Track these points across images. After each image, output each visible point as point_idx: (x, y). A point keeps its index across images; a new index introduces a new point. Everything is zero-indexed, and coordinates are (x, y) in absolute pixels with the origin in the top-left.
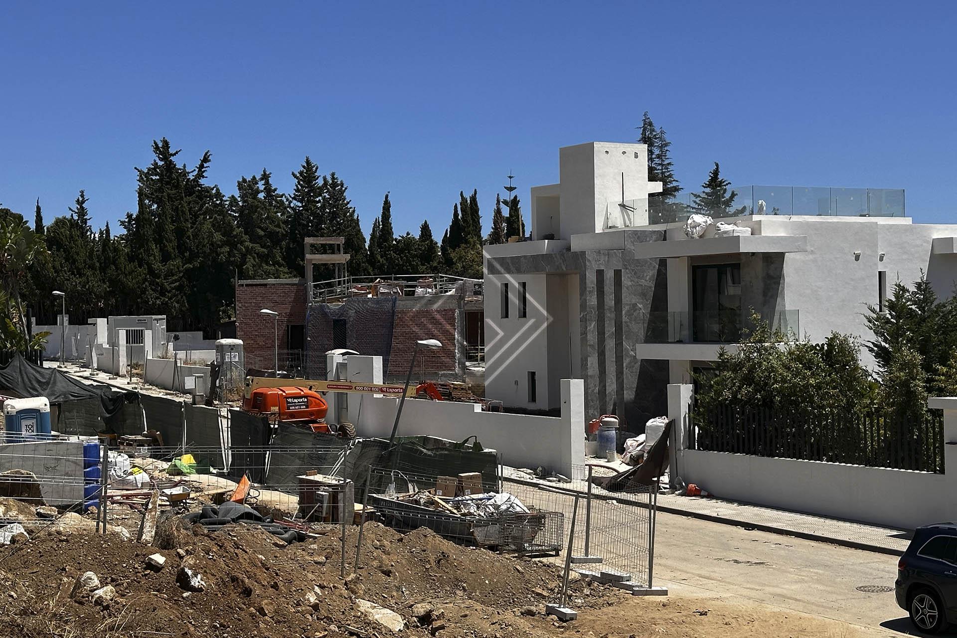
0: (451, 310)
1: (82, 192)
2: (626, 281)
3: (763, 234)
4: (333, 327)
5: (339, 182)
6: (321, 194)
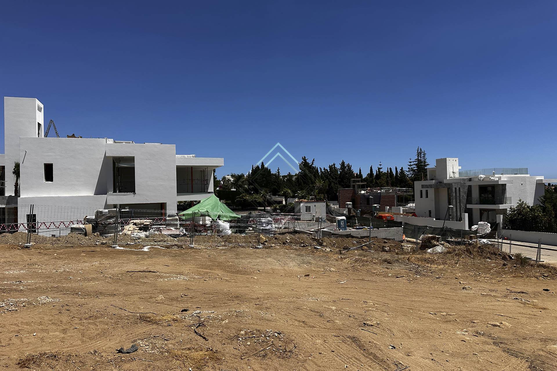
0: (394, 195)
1: (279, 168)
2: (461, 190)
3: (502, 180)
4: (367, 199)
5: (350, 165)
6: (346, 168)
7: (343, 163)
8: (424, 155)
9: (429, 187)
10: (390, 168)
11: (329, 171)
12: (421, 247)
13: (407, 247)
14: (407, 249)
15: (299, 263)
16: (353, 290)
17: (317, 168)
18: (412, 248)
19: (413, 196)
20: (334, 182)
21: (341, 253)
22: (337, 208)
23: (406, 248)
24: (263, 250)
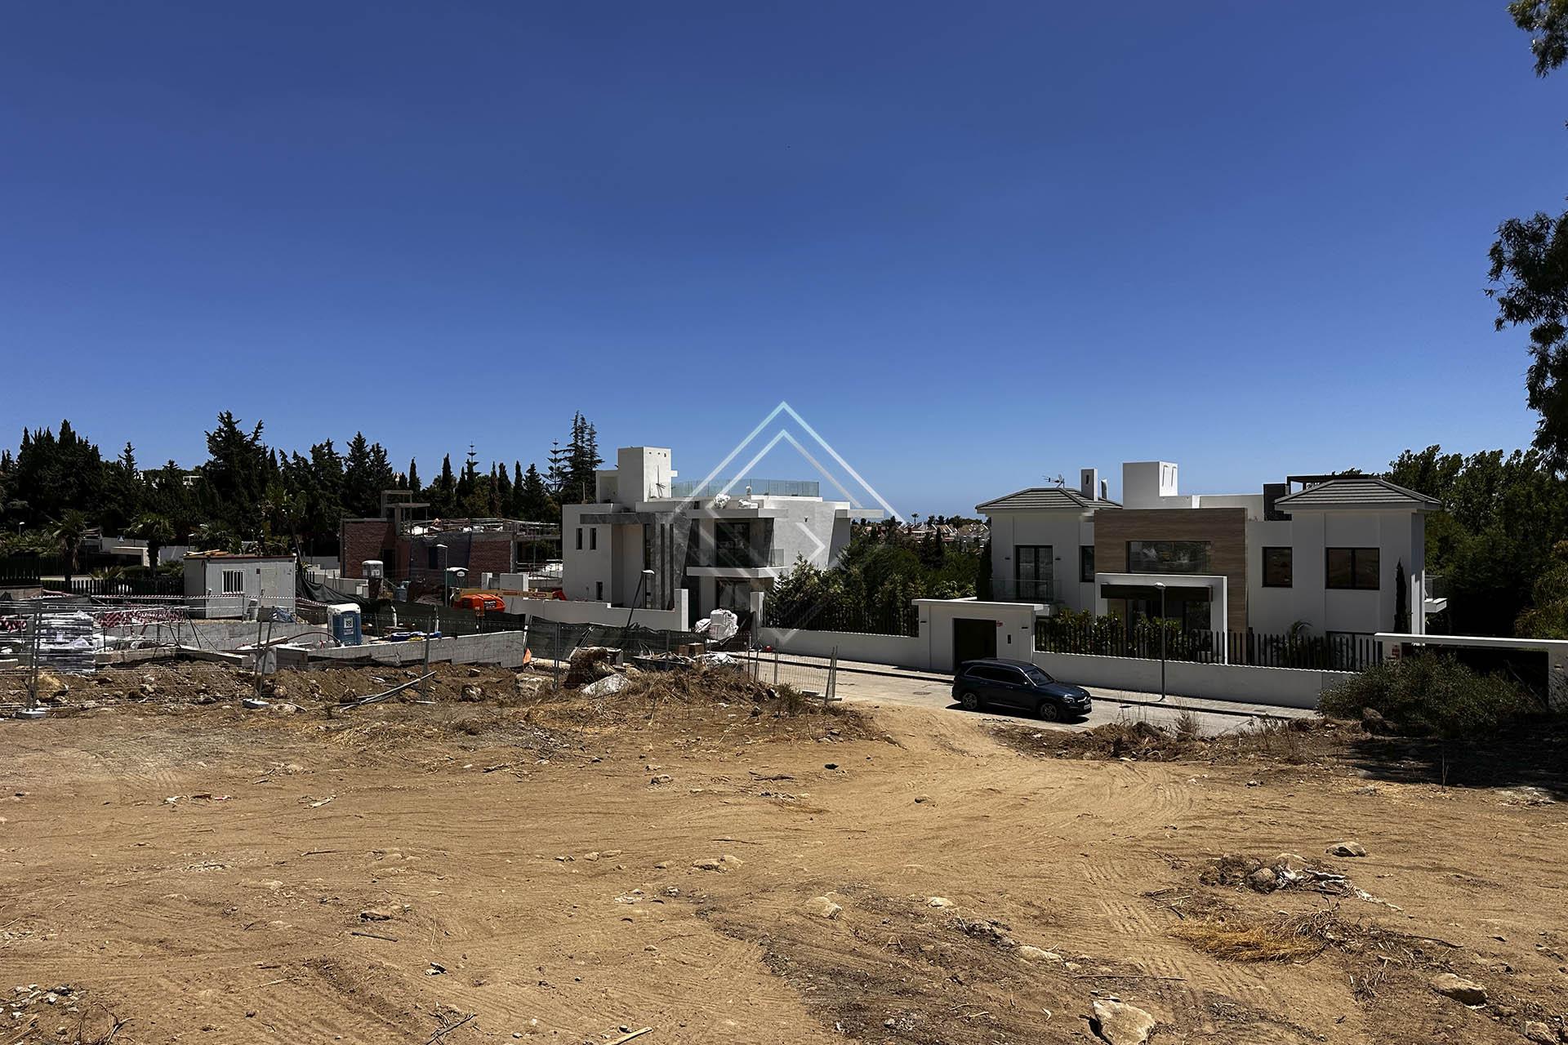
0: (508, 541)
1: (129, 444)
2: (675, 531)
4: (428, 552)
5: (381, 449)
6: (368, 458)
7: (359, 443)
8: (590, 434)
9: (599, 521)
10: (502, 464)
11: (311, 462)
12: (568, 681)
13: (532, 683)
14: (530, 689)
15: (180, 757)
16: (351, 823)
17: (273, 452)
18: (544, 686)
19: (559, 543)
20: (328, 499)
21: (330, 715)
22: (334, 579)
23: (528, 686)
24: (46, 721)
